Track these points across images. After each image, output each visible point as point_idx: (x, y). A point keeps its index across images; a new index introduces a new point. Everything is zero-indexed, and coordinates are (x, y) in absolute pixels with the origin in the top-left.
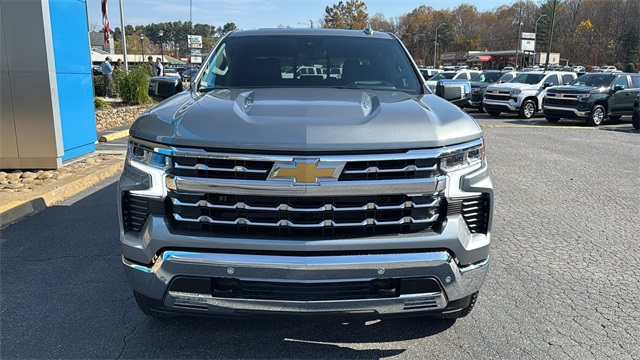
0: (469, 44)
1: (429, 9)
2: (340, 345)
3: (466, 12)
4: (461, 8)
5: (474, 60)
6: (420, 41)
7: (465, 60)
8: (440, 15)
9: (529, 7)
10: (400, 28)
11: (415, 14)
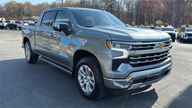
0: (31, 14)
1: (15, 2)
2: (144, 91)
3: (28, 4)
4: (26, 3)
5: (35, 19)
6: (14, 12)
7: (31, 19)
8: (19, 4)
9: (47, 4)
10: (5, 7)
11: (10, 3)
